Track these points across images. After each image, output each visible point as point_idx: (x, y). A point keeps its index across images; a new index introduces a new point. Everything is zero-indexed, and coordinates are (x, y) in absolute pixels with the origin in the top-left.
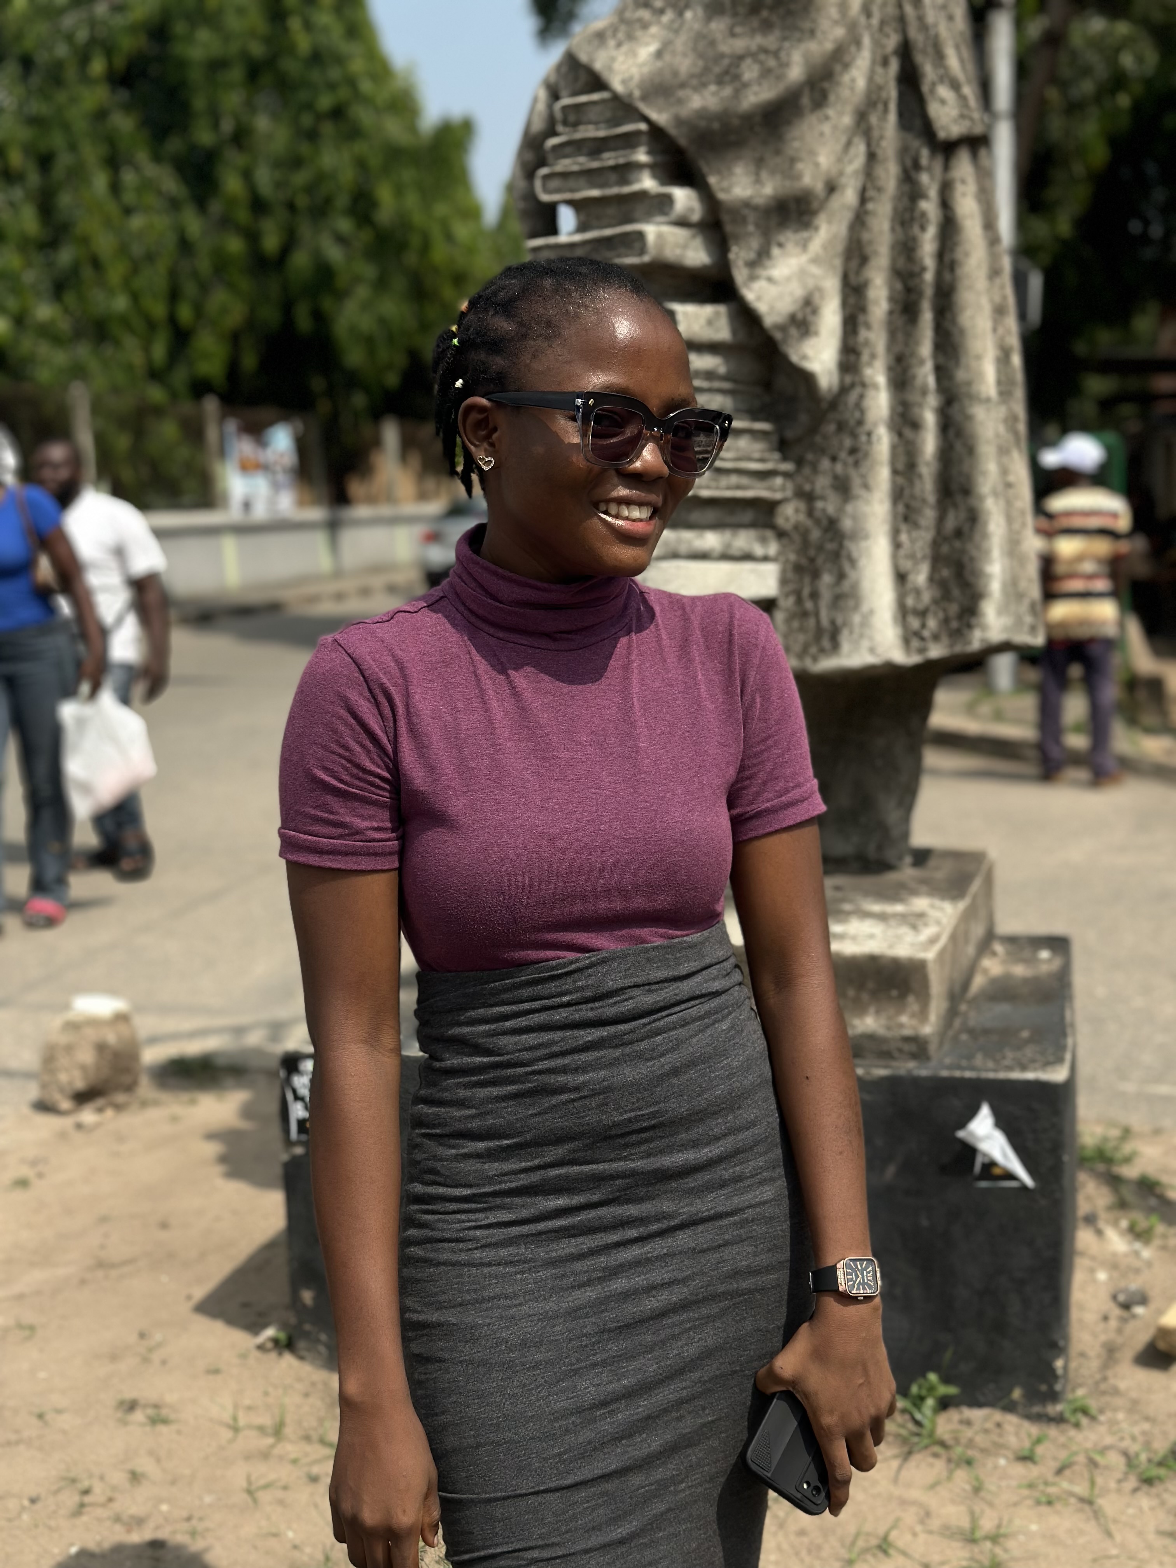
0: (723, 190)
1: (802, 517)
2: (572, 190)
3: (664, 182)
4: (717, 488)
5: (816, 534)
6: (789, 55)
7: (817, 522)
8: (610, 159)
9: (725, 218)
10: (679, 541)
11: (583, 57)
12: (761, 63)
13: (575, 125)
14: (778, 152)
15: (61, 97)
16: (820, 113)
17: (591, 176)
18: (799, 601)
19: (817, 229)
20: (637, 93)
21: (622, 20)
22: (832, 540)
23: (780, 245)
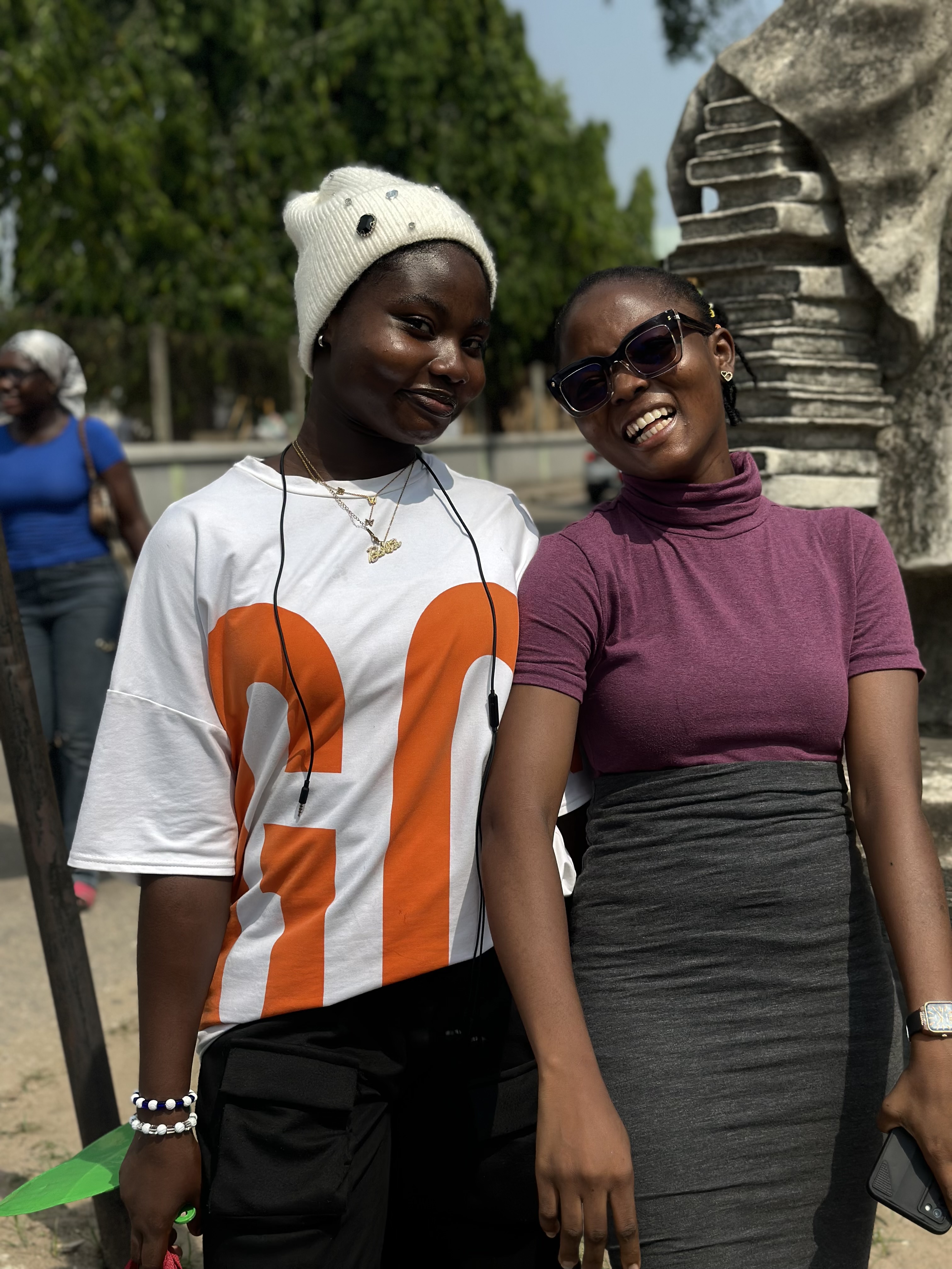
0: (842, 173)
1: (899, 441)
2: (717, 176)
3: (792, 169)
4: (830, 417)
5: (911, 455)
6: (901, 63)
7: (913, 445)
8: (749, 150)
9: (844, 196)
10: (796, 459)
11: (729, 69)
12: (877, 70)
13: (721, 123)
14: (889, 142)
15: (290, 110)
16: (925, 110)
17: (732, 164)
18: (895, 509)
19: (921, 204)
20: (773, 96)
21: (762, 38)
22: (924, 460)
23: (889, 218)
